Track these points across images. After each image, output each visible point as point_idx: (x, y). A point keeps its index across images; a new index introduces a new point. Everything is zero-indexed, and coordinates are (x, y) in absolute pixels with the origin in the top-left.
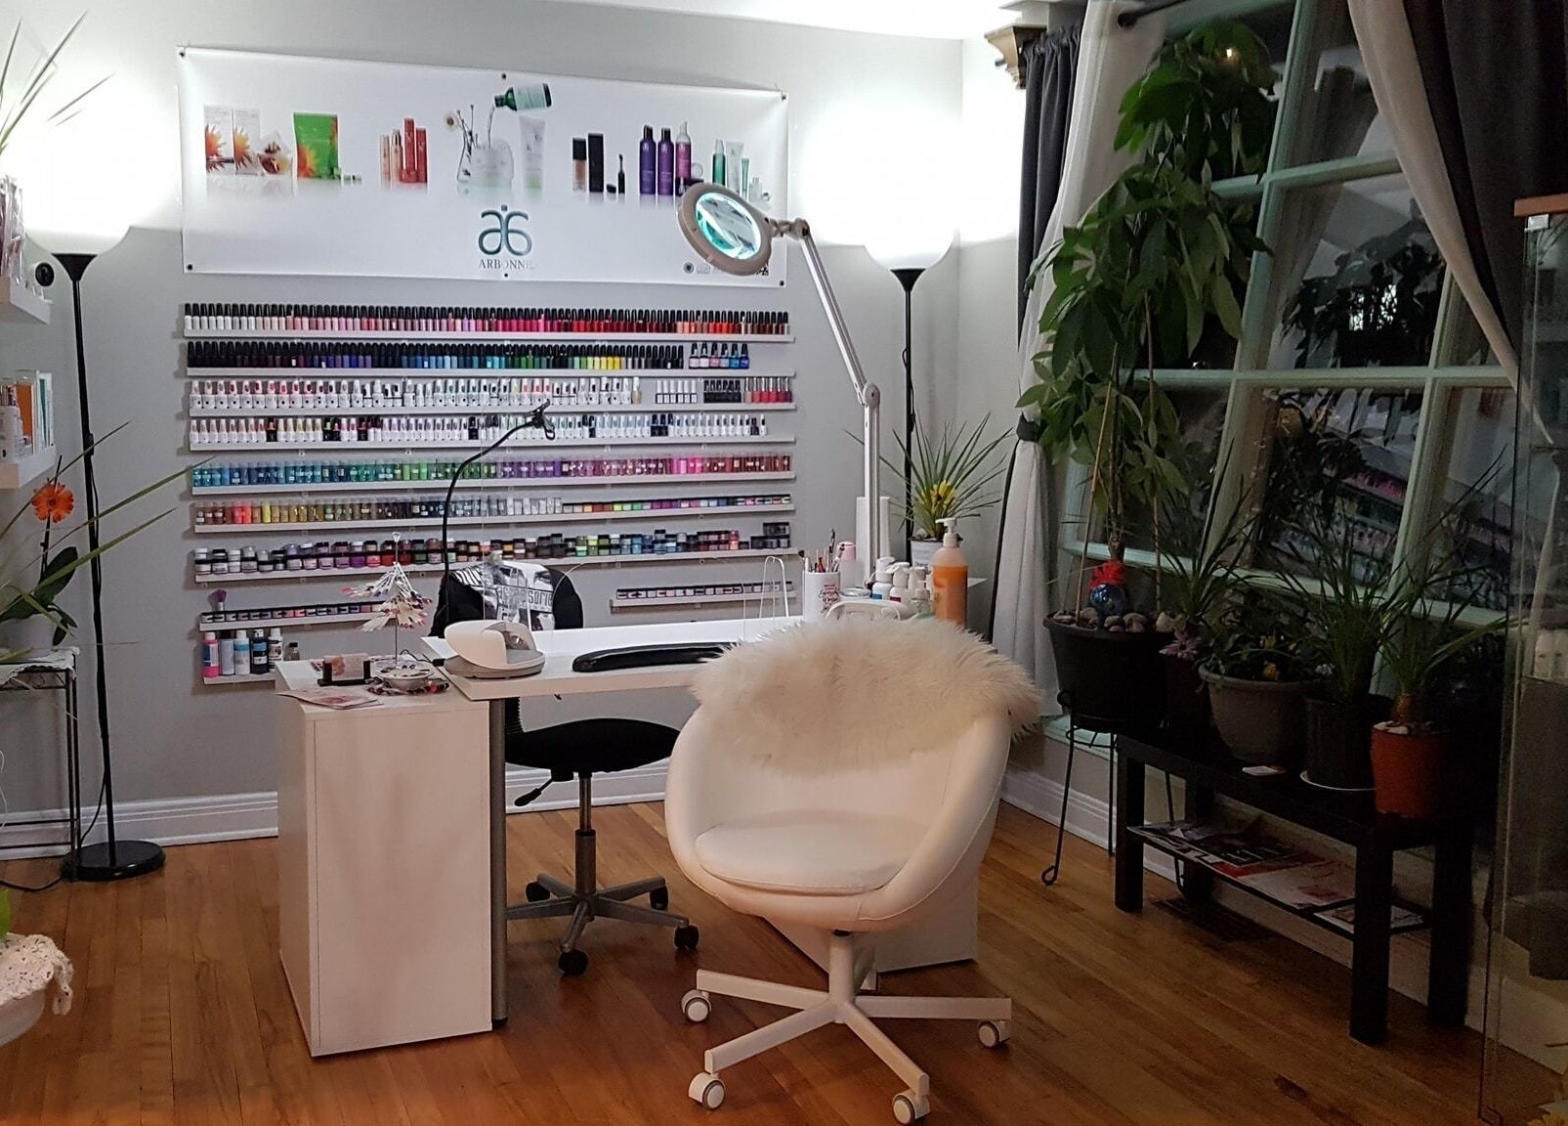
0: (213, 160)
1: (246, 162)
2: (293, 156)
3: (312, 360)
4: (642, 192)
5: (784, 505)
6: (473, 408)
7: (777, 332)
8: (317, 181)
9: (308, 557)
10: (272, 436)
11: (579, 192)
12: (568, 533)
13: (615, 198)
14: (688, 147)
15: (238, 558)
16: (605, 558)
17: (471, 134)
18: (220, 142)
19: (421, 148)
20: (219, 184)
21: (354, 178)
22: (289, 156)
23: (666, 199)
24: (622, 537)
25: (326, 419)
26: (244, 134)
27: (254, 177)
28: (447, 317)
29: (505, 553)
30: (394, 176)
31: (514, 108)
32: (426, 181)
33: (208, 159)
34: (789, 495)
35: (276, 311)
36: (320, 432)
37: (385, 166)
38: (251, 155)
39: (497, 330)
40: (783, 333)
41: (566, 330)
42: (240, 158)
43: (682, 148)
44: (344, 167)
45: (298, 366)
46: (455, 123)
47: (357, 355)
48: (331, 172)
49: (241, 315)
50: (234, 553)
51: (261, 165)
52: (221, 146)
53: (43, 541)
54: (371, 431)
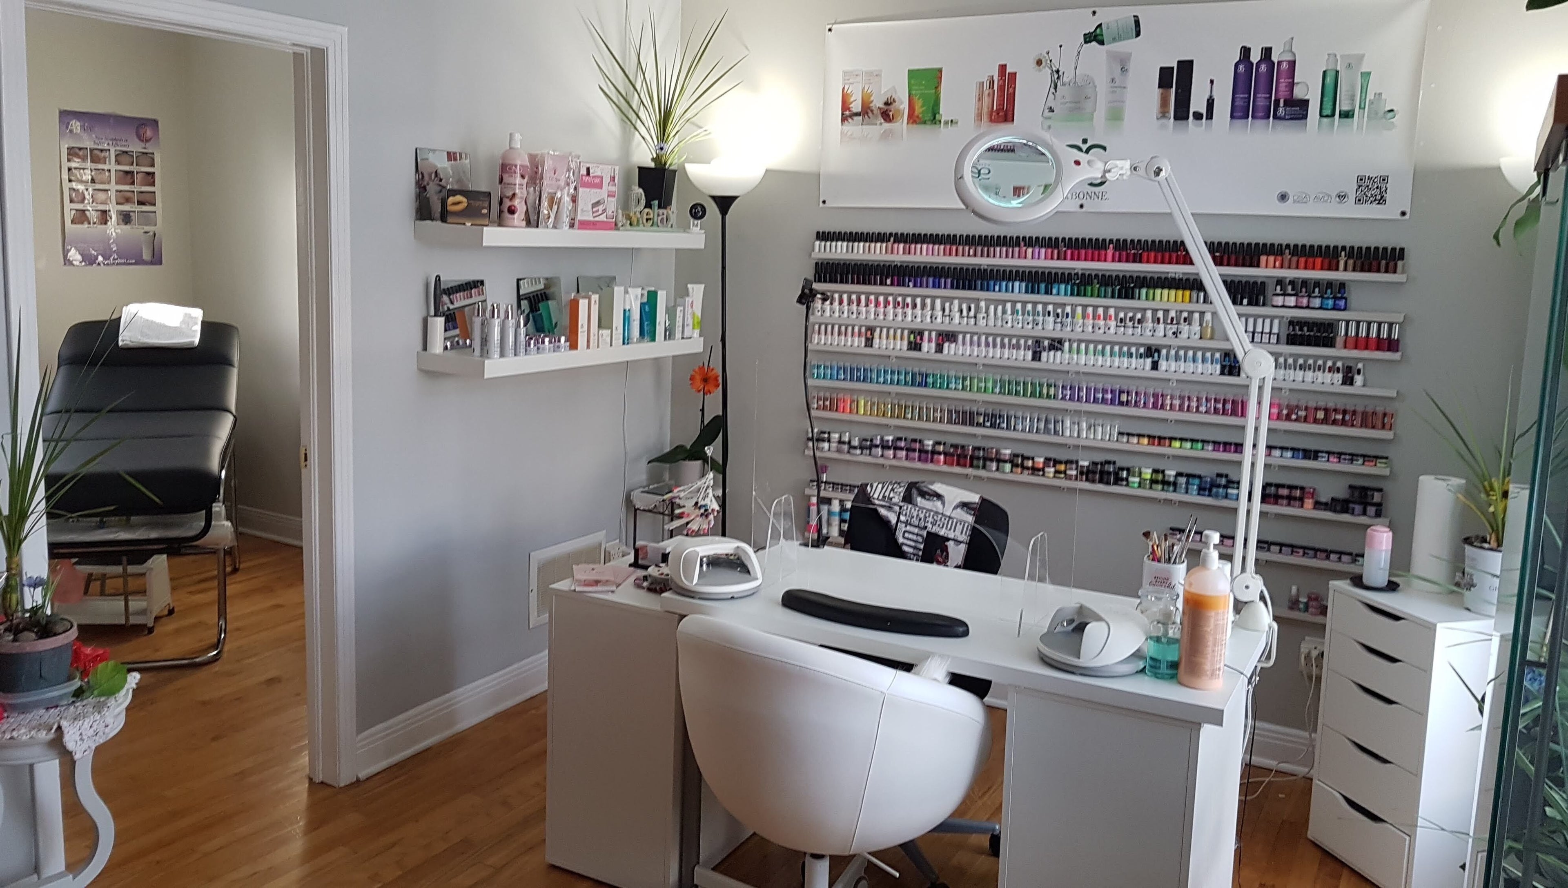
0: (847, 115)
1: (870, 114)
2: (905, 106)
3: (904, 281)
4: (1232, 117)
5: (1380, 469)
6: (1038, 332)
7: (1387, 271)
8: (922, 126)
9: (889, 448)
10: (869, 343)
11: (1164, 121)
12: (1121, 462)
13: (1202, 125)
14: (1292, 64)
15: (837, 440)
16: (1157, 493)
17: (1058, 72)
18: (852, 99)
19: (1011, 90)
20: (849, 133)
21: (952, 121)
22: (902, 107)
23: (1260, 123)
24: (1179, 474)
25: (912, 332)
26: (869, 91)
27: (874, 127)
28: (1019, 246)
29: (1057, 472)
30: (985, 117)
31: (1102, 43)
32: (1013, 120)
33: (843, 114)
34: (1387, 458)
35: (881, 238)
36: (905, 342)
37: (978, 109)
38: (873, 108)
39: (1065, 259)
40: (1395, 272)
41: (1134, 261)
42: (866, 111)
43: (1285, 66)
44: (945, 113)
45: (892, 284)
46: (1044, 64)
47: (940, 277)
48: (934, 118)
49: (854, 241)
50: (835, 436)
51: (880, 116)
52: (852, 102)
53: (701, 407)
54: (946, 345)
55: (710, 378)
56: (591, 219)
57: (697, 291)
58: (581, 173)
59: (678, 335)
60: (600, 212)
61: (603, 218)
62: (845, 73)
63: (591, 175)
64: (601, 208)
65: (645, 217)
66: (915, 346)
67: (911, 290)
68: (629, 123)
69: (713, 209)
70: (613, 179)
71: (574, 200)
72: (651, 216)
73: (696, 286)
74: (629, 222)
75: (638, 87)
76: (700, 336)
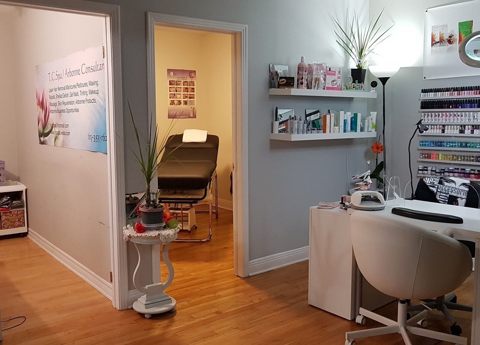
0: (434, 43)
1: (443, 42)
3: (457, 106)
10: (443, 131)
15: (430, 170)
20: (435, 50)
22: (456, 37)
25: (461, 126)
26: (443, 33)
27: (445, 46)
33: (432, 43)
35: (447, 90)
36: (458, 130)
38: (444, 39)
42: (441, 41)
45: (452, 108)
47: (473, 103)
49: (437, 92)
50: (429, 168)
51: (447, 42)
52: (435, 38)
53: (376, 159)
54: (475, 130)
55: (379, 147)
56: (331, 86)
57: (374, 114)
58: (327, 70)
59: (366, 130)
60: (335, 84)
61: (336, 86)
62: (433, 27)
63: (331, 70)
64: (335, 82)
65: (353, 86)
66: (462, 132)
67: (460, 109)
68: (348, 54)
69: (380, 83)
70: (340, 72)
71: (325, 80)
72: (355, 86)
73: (374, 113)
74: (346, 88)
75: (352, 40)
76: (375, 131)
